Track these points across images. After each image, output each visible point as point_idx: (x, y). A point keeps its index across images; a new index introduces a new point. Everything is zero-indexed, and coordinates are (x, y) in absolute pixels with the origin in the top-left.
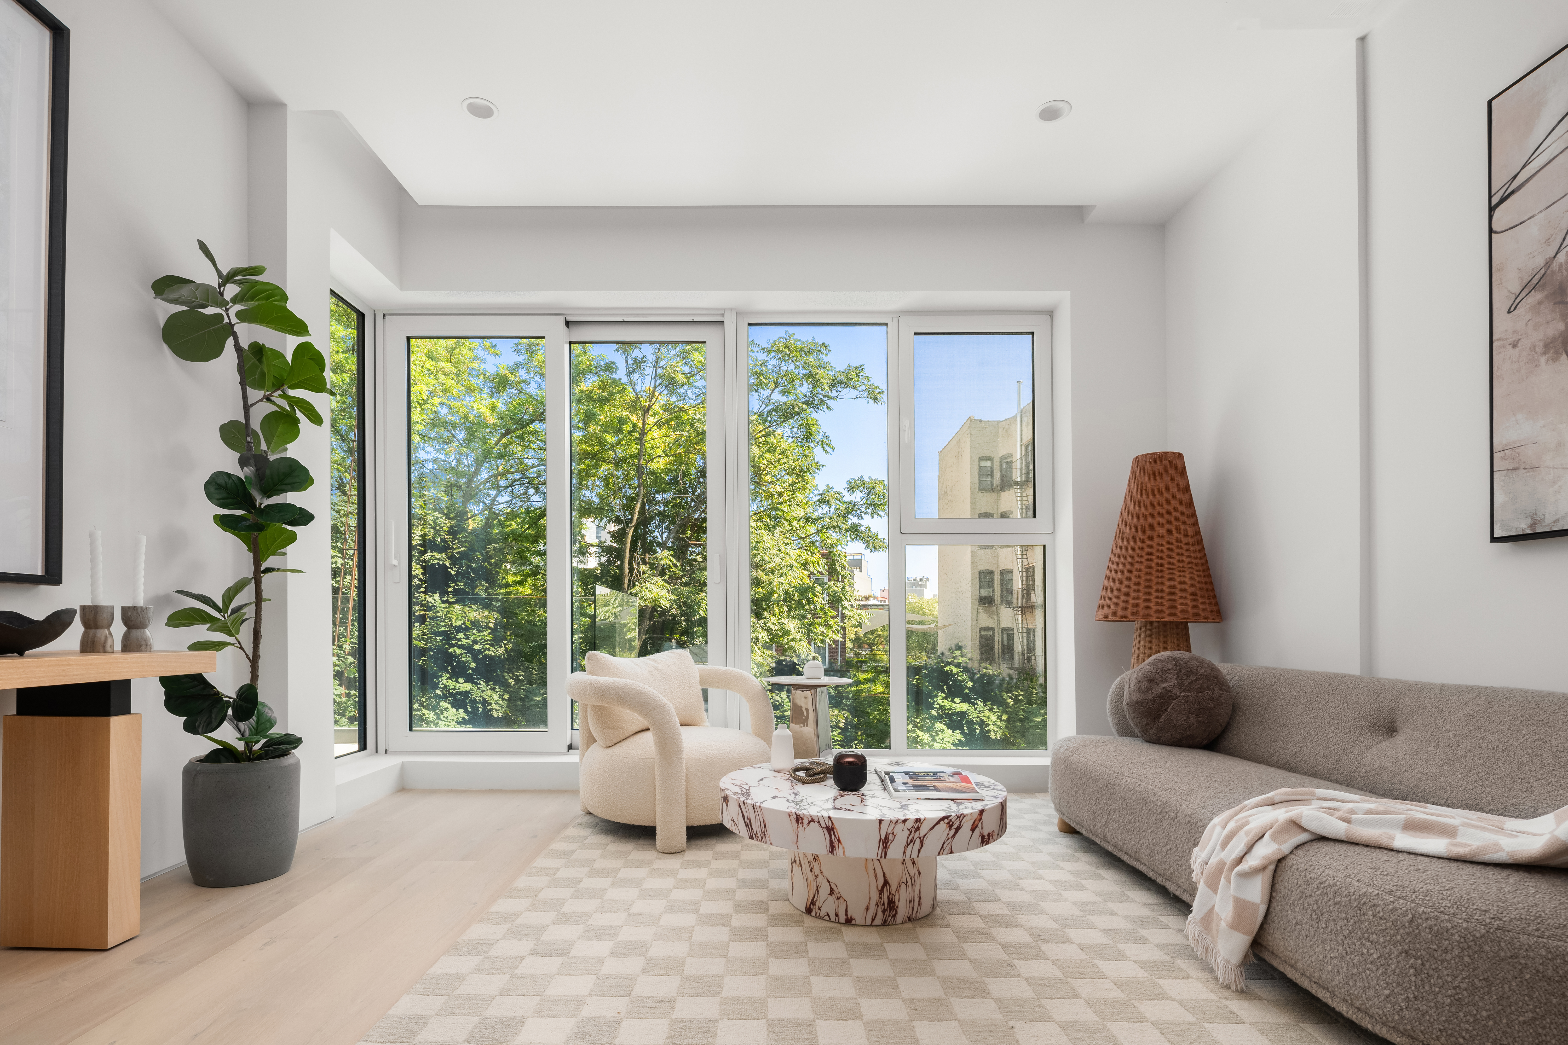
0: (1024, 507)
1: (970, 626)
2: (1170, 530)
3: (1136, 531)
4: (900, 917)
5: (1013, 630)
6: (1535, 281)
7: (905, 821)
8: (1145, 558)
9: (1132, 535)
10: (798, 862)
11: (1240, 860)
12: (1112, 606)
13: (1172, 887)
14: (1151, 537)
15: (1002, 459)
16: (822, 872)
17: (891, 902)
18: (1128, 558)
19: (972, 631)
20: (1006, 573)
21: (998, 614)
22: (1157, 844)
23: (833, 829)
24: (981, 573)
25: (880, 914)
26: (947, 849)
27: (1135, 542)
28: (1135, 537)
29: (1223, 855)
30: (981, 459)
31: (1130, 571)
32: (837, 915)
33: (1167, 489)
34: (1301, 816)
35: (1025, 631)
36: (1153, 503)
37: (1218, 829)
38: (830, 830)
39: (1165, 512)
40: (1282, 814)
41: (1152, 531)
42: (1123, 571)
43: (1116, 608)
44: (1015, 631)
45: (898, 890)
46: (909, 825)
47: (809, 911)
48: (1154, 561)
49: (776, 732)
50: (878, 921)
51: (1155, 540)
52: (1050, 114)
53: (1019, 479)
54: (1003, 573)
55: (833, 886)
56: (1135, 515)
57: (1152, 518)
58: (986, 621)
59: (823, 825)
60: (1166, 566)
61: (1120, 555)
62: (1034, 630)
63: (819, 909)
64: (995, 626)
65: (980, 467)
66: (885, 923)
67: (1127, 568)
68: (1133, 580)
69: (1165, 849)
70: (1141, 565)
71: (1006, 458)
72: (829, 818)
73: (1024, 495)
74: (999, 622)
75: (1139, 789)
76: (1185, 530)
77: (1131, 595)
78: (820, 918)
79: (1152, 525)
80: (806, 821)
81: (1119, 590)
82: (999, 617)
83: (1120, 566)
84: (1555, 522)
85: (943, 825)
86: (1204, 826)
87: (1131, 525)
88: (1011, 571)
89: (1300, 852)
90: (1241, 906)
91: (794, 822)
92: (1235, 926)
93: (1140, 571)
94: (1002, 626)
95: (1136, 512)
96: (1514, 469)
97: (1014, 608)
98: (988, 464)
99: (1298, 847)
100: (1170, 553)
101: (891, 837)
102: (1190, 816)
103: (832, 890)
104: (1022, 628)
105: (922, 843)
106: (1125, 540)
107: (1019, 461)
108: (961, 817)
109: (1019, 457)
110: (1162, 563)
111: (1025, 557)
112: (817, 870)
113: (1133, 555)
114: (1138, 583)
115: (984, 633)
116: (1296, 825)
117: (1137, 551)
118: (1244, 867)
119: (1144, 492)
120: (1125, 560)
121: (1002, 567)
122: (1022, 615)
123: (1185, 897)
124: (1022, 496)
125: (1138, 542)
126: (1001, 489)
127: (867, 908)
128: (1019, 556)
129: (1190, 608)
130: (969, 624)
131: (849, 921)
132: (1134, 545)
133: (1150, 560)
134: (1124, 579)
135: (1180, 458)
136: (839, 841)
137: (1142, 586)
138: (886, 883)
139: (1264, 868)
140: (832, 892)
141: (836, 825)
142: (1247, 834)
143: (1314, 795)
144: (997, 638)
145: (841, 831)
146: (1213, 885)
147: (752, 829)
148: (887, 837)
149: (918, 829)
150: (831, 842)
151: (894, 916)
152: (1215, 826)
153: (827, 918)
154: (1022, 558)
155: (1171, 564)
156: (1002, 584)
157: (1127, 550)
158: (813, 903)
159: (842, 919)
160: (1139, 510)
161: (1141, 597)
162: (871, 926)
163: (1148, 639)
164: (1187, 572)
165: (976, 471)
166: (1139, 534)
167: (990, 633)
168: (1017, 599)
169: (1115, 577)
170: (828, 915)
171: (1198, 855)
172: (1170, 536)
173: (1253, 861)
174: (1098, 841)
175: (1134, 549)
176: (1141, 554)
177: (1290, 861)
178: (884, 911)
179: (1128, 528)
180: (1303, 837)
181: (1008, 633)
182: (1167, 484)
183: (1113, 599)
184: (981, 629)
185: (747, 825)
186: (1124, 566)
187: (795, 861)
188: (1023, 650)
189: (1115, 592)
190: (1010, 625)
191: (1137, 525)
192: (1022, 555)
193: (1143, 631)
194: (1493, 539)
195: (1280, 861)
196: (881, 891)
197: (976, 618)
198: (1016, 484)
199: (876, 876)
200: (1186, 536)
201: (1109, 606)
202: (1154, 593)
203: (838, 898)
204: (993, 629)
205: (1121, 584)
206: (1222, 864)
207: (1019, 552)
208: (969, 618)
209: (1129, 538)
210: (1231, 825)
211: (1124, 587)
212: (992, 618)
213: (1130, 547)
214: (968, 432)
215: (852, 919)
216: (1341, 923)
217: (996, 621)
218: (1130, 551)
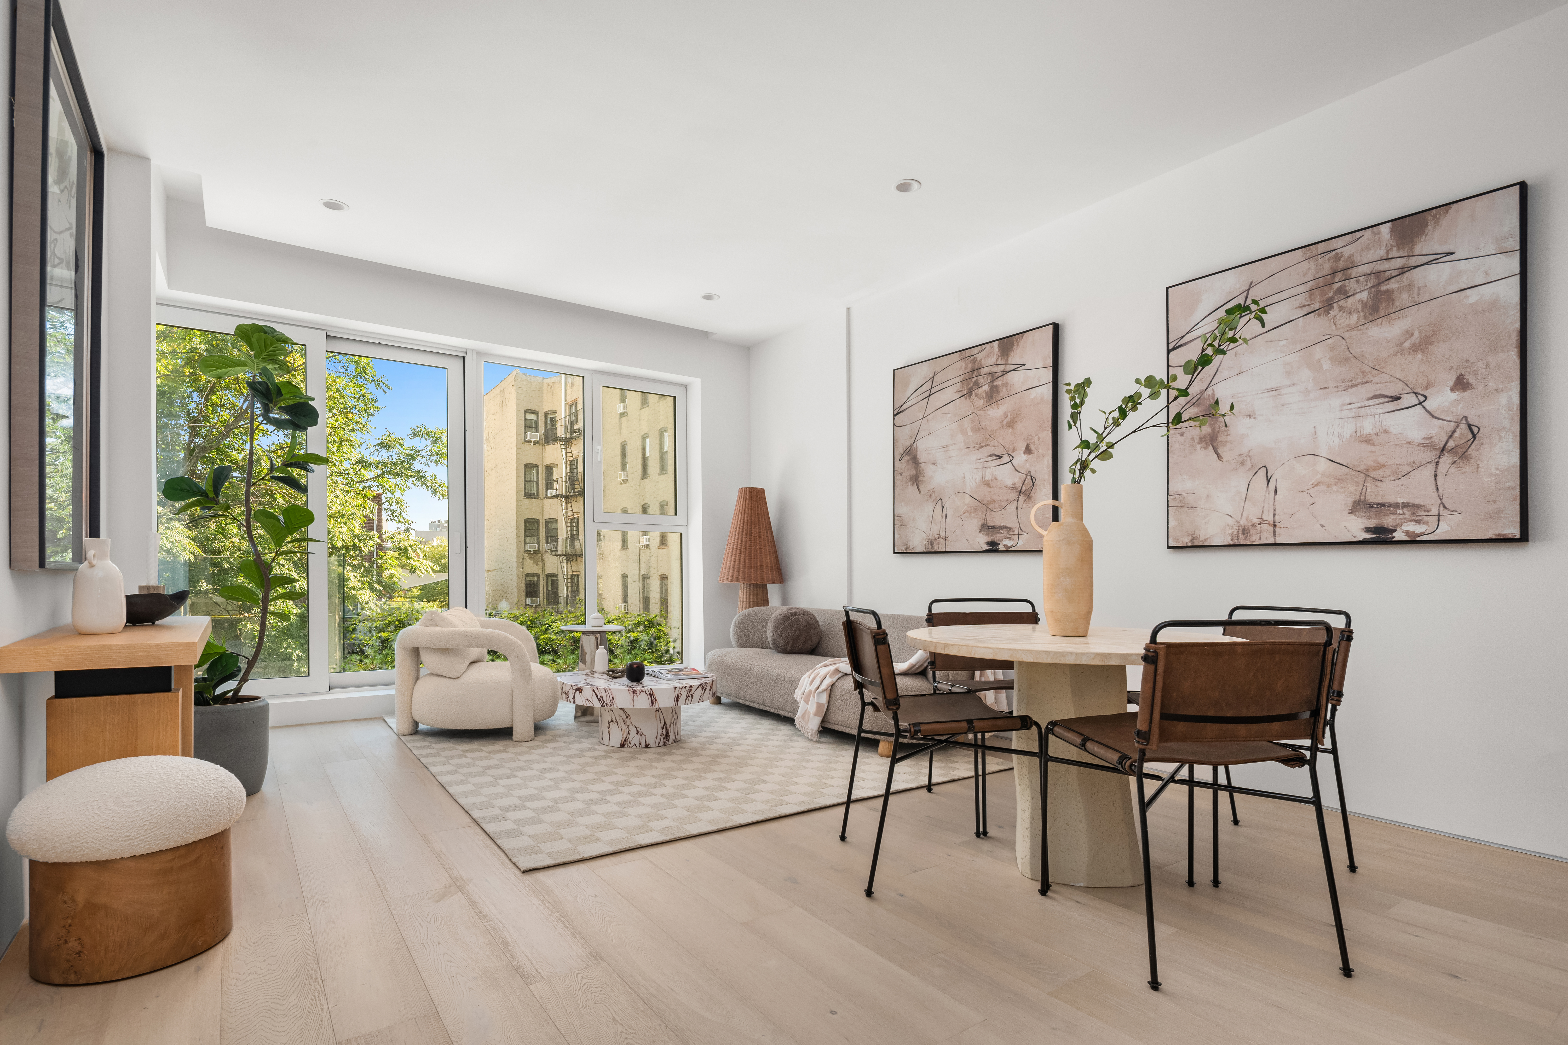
0: (568, 462)
1: (515, 572)
2: (760, 533)
3: (743, 532)
4: (671, 741)
5: (557, 576)
6: (907, 451)
7: (686, 687)
8: (748, 548)
9: (740, 534)
10: (614, 720)
11: (818, 688)
12: (730, 574)
13: (782, 713)
14: (751, 536)
15: (546, 414)
16: (631, 723)
17: (667, 733)
18: (739, 547)
19: (518, 578)
20: (550, 522)
21: (543, 561)
22: (775, 694)
23: (653, 694)
24: (527, 521)
25: (662, 739)
26: (701, 700)
27: (742, 538)
28: (742, 535)
29: (811, 688)
30: (527, 411)
31: (740, 555)
32: (640, 744)
33: (758, 508)
34: (839, 667)
35: (569, 577)
36: (751, 516)
37: (807, 679)
38: (651, 695)
39: (757, 522)
40: (832, 668)
41: (751, 532)
42: (736, 554)
43: (733, 576)
44: (560, 577)
45: (670, 727)
46: (687, 688)
47: (623, 745)
48: (753, 550)
49: (597, 651)
50: (661, 744)
51: (753, 538)
52: (708, 297)
53: (563, 436)
54: (548, 522)
55: (638, 729)
56: (742, 522)
57: (751, 525)
58: (531, 567)
59: (648, 693)
60: (758, 552)
61: (734, 545)
62: (578, 576)
63: (630, 743)
64: (541, 572)
65: (525, 419)
66: (664, 745)
67: (738, 553)
68: (742, 560)
69: (779, 696)
70: (746, 552)
71: (551, 414)
72: (651, 689)
73: (569, 450)
74: (543, 569)
75: (764, 670)
76: (767, 533)
77: (741, 568)
78: (630, 747)
79: (751, 529)
80: (638, 692)
81: (734, 565)
82: (543, 564)
83: (734, 551)
84: (913, 548)
85: (700, 688)
86: (799, 681)
87: (740, 528)
88: (555, 521)
89: (839, 681)
90: (819, 705)
91: (632, 694)
92: (816, 714)
93: (745, 555)
94: (547, 572)
95: (742, 521)
96: (901, 525)
97: (560, 555)
98: (533, 417)
99: (838, 679)
100: (760, 545)
101: (680, 695)
102: (792, 677)
103: (638, 731)
104: (567, 574)
105: (692, 697)
106: (737, 536)
107: (563, 420)
108: (706, 684)
109: (563, 416)
110: (757, 551)
111: (569, 508)
112: (628, 722)
113: (741, 545)
114: (745, 562)
115: (528, 579)
116: (837, 671)
117: (743, 543)
118: (820, 690)
119: (746, 510)
120: (737, 548)
121: (547, 516)
122: (567, 562)
123: (790, 715)
124: (566, 452)
125: (744, 538)
126: (545, 443)
127: (656, 738)
128: (564, 508)
129: (770, 577)
130: (514, 570)
131: (647, 746)
132: (742, 540)
133: (750, 549)
134: (737, 559)
135: (763, 490)
136: (656, 700)
137: (747, 563)
138: (665, 724)
139: (827, 689)
140: (638, 732)
141: (654, 692)
142: (820, 677)
143: (840, 660)
144: (542, 584)
145: (657, 695)
146: (807, 701)
147: (604, 701)
148: (678, 696)
149: (691, 690)
150: (652, 701)
151: (668, 740)
152: (805, 678)
153: (635, 747)
154: (567, 509)
155: (761, 552)
156: (547, 533)
157: (738, 543)
158: (626, 740)
159: (643, 745)
160: (744, 520)
161: (746, 570)
162: (658, 747)
163: (748, 593)
164: (769, 557)
165: (523, 423)
166: (744, 533)
167: (536, 579)
168: (563, 547)
169: (731, 557)
170: (635, 745)
171: (798, 694)
172: (760, 536)
173: (823, 687)
174: (741, 701)
175: (742, 542)
176: (746, 545)
177: (836, 685)
178: (664, 739)
179: (738, 529)
180: (840, 675)
181: (553, 579)
182: (758, 506)
183: (731, 570)
184: (527, 575)
185: (599, 700)
186: (736, 552)
187: (612, 721)
188: (567, 595)
189: (732, 566)
190: (554, 571)
191: (743, 528)
192: (567, 506)
193: (745, 589)
194: (895, 553)
195: (832, 685)
196: (663, 728)
197: (521, 565)
198: (561, 439)
199: (660, 721)
200: (767, 536)
201: (728, 574)
202: (753, 567)
203: (641, 735)
204: (538, 575)
205: (735, 562)
206: (810, 691)
207: (564, 504)
208: (515, 565)
209: (738, 535)
210: (812, 676)
211: (737, 563)
212: (537, 564)
213: (739, 541)
214: (513, 384)
215: (648, 744)
216: (854, 701)
217: (541, 568)
218: (739, 543)
